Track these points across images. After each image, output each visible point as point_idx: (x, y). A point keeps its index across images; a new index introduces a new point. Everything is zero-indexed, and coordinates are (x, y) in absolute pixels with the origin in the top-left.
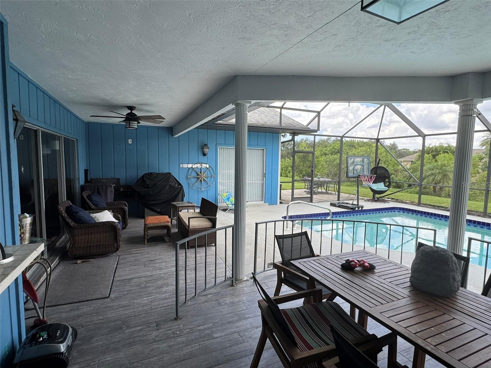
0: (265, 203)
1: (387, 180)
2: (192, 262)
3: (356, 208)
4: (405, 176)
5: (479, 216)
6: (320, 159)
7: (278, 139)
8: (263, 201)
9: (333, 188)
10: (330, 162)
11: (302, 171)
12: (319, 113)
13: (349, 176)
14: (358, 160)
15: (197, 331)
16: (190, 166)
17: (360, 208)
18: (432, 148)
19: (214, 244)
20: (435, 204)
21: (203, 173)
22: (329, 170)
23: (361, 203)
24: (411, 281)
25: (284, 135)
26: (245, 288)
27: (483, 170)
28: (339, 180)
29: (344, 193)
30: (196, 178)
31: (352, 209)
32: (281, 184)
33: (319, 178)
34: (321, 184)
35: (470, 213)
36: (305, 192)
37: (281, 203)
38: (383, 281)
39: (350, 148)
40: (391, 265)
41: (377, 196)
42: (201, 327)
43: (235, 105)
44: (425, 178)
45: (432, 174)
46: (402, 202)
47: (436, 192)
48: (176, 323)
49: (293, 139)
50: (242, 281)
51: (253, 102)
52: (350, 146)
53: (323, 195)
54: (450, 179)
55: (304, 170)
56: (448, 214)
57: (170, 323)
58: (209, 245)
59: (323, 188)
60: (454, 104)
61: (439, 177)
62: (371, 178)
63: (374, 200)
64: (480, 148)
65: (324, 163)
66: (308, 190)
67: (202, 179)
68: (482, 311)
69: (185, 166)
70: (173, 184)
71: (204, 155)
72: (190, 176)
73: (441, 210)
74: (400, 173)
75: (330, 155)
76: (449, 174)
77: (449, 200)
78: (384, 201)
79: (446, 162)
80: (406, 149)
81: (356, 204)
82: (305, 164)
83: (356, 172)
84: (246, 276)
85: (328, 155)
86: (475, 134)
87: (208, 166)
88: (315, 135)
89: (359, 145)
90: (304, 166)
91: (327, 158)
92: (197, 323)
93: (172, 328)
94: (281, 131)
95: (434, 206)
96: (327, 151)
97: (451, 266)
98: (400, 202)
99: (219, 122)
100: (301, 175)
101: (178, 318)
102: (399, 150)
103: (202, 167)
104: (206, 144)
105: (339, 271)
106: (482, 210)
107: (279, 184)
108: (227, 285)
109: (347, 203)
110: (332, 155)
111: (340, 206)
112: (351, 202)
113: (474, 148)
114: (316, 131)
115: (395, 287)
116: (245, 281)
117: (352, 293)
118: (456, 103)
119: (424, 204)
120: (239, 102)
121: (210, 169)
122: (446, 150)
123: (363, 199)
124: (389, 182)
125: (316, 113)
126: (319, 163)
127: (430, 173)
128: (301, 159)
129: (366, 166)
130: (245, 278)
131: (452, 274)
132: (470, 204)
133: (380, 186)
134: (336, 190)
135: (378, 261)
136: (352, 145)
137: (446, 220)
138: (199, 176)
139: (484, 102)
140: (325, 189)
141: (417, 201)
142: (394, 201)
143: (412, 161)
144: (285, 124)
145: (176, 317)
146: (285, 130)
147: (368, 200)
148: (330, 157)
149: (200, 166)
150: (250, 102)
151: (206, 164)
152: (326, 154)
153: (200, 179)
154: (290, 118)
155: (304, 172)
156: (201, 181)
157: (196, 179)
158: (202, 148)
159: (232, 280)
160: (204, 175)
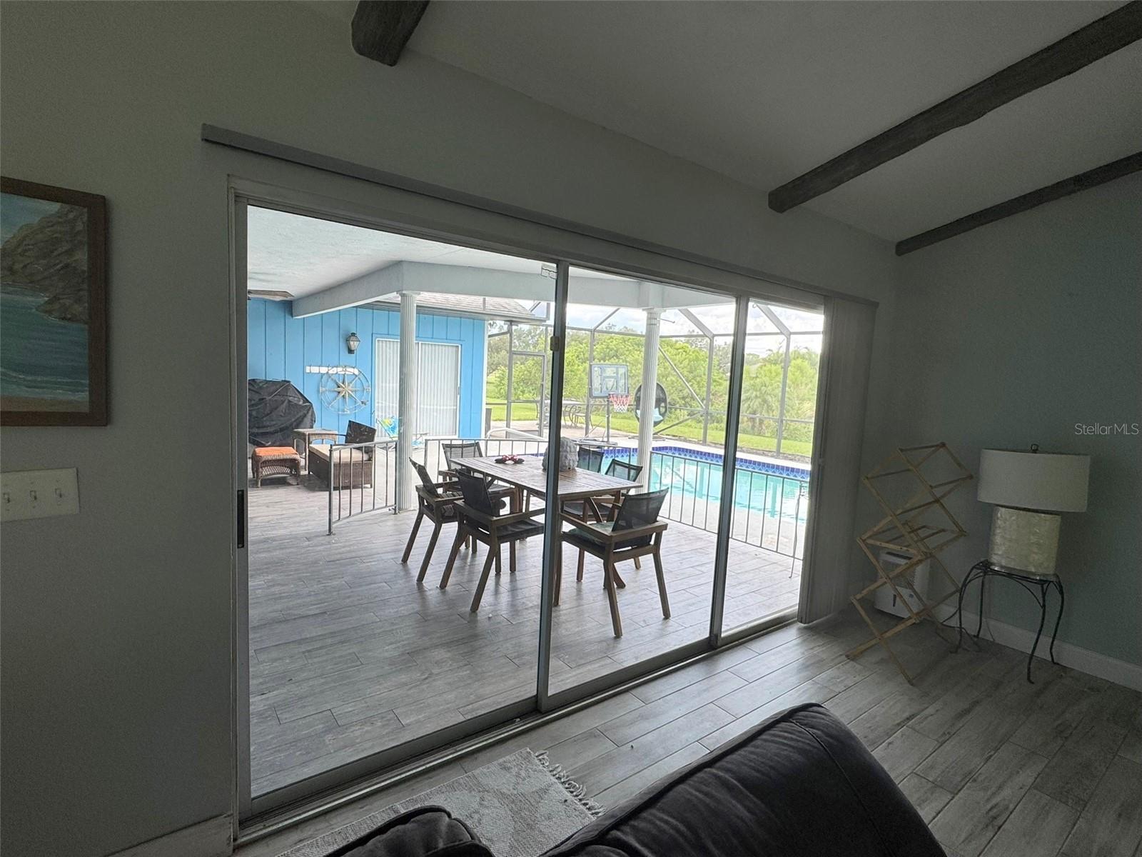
0: (459, 437)
1: (663, 405)
7: (483, 329)
8: (455, 434)
13: (594, 395)
14: (610, 369)
16: (324, 370)
21: (348, 384)
25: (492, 323)
28: (588, 403)
30: (336, 391)
32: (489, 407)
43: (399, 295)
48: (329, 537)
50: (406, 510)
57: (322, 537)
67: (345, 393)
69: (315, 370)
70: (295, 400)
71: (351, 351)
72: (324, 389)
78: (658, 439)
81: (606, 440)
83: (605, 389)
87: (356, 372)
88: (547, 326)
93: (325, 540)
103: (347, 373)
104: (355, 334)
107: (484, 406)
108: (387, 513)
109: (595, 440)
114: (543, 321)
120: (404, 292)
121: (361, 376)
124: (666, 408)
129: (621, 382)
138: (340, 389)
141: (701, 437)
144: (494, 306)
145: (329, 534)
146: (488, 316)
149: (343, 371)
151: (354, 368)
156: (344, 397)
157: (336, 394)
158: (347, 340)
159: (395, 510)
160: (350, 388)
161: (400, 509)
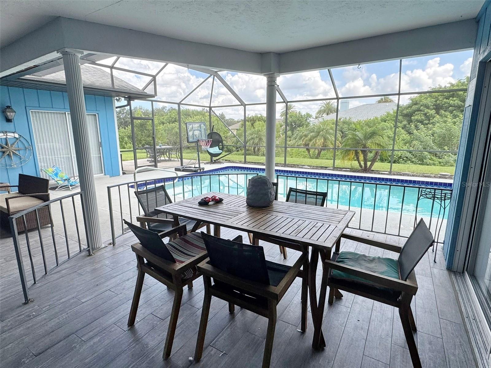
0: (105, 175)
1: (221, 144)
2: (25, 248)
3: (198, 170)
4: (234, 142)
5: (282, 166)
6: (159, 127)
7: (112, 103)
8: (102, 173)
9: (176, 155)
10: (168, 130)
11: (141, 140)
12: (154, 78)
13: (190, 141)
14: (196, 125)
15: (59, 304)
17: (202, 170)
18: (250, 118)
19: (50, 225)
20: (255, 161)
21: (11, 145)
22: (169, 139)
23: (202, 166)
24: (247, 203)
25: (118, 99)
26: (106, 254)
27: (283, 134)
28: (181, 145)
29: (186, 159)
31: (195, 171)
32: (122, 153)
33: (160, 146)
34: (163, 152)
35: (277, 165)
36: (148, 161)
37: (124, 173)
38: (230, 206)
39: (186, 117)
40: (233, 197)
41: (214, 158)
42: (63, 300)
43: (61, 54)
44: (248, 142)
45: (252, 138)
46: (233, 162)
47: (255, 153)
48: (27, 306)
49: (129, 104)
50: (99, 249)
51: (86, 52)
52: (186, 115)
53: (167, 162)
54: (264, 142)
55: (143, 139)
56: (264, 167)
57: (20, 308)
58: (44, 226)
59: (165, 156)
60: (263, 76)
61: (256, 141)
62: (208, 142)
63: (212, 162)
64: (280, 118)
65: (163, 131)
66: (150, 159)
67: (10, 152)
68: (286, 209)
71: (8, 120)
73: (260, 165)
74: (229, 140)
75: (168, 123)
76: (263, 138)
77: (265, 158)
78: (220, 163)
79: (260, 128)
80: (232, 119)
81: (198, 167)
82: (143, 133)
83: (195, 137)
84: (103, 243)
85: (166, 124)
86: (277, 105)
87: (17, 136)
88: (152, 101)
89: (194, 114)
90: (142, 135)
91: (165, 127)
92: (56, 298)
93: (24, 312)
94: (114, 94)
95: (255, 163)
96: (164, 120)
97: (269, 186)
98: (231, 162)
99: (27, 77)
100: (141, 145)
101: (28, 301)
102: (226, 120)
103: (8, 137)
104: (9, 107)
105: (197, 207)
106: (283, 162)
107: (119, 153)
108: (83, 257)
109: (190, 167)
110: (170, 124)
111: (183, 171)
112: (193, 166)
113: (276, 118)
114: (153, 96)
115: (238, 208)
116: (104, 248)
117: (210, 217)
118: (265, 75)
119: (249, 162)
120: (67, 50)
121: (21, 139)
122: (260, 119)
123: (203, 163)
124: (222, 145)
125: (151, 78)
126: (159, 132)
127: (250, 137)
128: (139, 128)
129: (203, 133)
130: (103, 246)
131: (269, 190)
132: (277, 159)
133: (215, 150)
134: (178, 157)
135: (224, 196)
136: (188, 114)
137: (263, 172)
138: (4, 150)
139: (281, 76)
140: (168, 157)
141: (243, 160)
142: (227, 162)
143: (237, 129)
144: (118, 87)
145: (26, 301)
146: (119, 93)
147: (207, 163)
148: (168, 126)
149: (4, 135)
150: (82, 53)
151: (14, 133)
152: (163, 123)
153: (8, 153)
154: (122, 81)
155: (144, 142)
156: (9, 155)
158: (4, 112)
159: (89, 251)
160: (13, 148)
161: (93, 249)
